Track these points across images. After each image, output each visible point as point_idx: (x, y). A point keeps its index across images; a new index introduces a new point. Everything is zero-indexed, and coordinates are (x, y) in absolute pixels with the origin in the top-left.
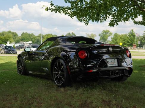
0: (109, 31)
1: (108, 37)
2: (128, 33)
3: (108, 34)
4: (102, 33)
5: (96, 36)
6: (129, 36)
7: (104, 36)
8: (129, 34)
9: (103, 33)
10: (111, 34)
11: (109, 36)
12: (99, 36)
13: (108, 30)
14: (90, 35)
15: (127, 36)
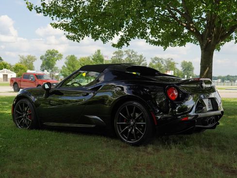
0: (57, 52)
1: (56, 60)
2: (91, 56)
3: (56, 57)
4: (46, 55)
5: (36, 59)
6: (93, 59)
7: (49, 60)
8: (93, 56)
9: (48, 55)
10: (61, 56)
11: (58, 59)
12: (41, 59)
13: (56, 50)
14: (26, 58)
15: (91, 59)
